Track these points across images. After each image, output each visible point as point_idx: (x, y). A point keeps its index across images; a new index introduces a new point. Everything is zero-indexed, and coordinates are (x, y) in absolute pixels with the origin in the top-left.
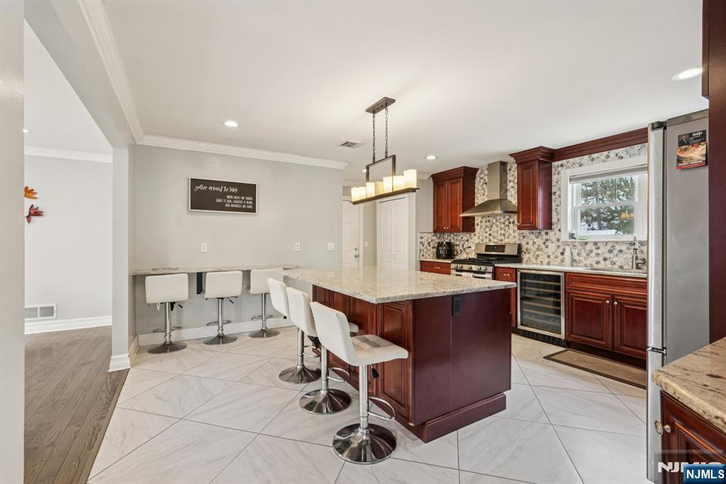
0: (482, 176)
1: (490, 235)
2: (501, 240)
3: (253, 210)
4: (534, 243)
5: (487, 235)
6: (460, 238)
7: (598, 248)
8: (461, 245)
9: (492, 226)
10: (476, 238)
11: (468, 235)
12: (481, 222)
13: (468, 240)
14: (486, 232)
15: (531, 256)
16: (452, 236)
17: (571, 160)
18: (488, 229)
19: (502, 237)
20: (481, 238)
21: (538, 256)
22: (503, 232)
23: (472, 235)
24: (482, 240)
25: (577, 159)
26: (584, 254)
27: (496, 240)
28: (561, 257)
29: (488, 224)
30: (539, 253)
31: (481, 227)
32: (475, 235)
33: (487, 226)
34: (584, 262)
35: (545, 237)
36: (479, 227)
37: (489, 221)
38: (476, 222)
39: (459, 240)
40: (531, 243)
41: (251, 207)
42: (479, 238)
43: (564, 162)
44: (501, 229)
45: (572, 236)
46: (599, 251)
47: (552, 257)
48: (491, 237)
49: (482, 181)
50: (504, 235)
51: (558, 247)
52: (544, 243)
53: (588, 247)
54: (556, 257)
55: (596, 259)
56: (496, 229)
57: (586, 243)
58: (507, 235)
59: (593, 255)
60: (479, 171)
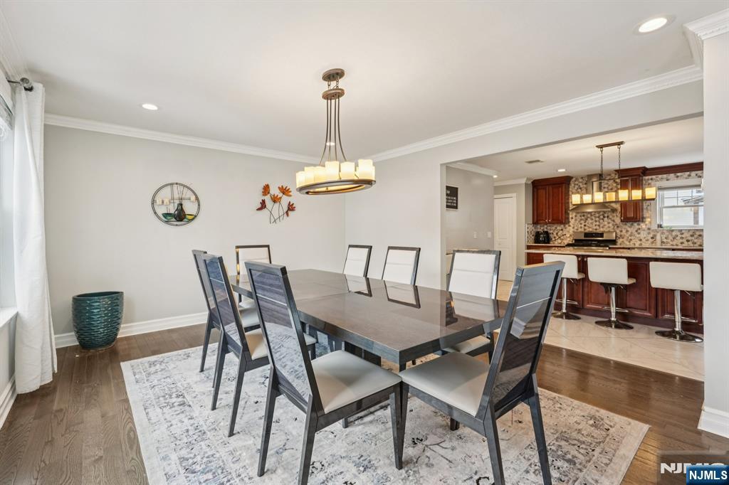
0: (577, 183)
1: (585, 226)
2: (596, 229)
3: (456, 207)
4: (627, 231)
5: (583, 226)
6: (554, 228)
7: (682, 234)
8: (555, 234)
9: (587, 219)
10: (571, 228)
11: (562, 226)
12: (576, 216)
13: (562, 230)
14: (581, 224)
15: (624, 240)
16: (546, 226)
17: (660, 176)
18: (582, 222)
19: (598, 227)
20: (576, 228)
21: (631, 240)
22: (598, 223)
23: (567, 226)
24: (577, 230)
25: (665, 176)
26: (671, 238)
27: (591, 230)
28: (651, 240)
29: (583, 218)
30: (632, 238)
31: (576, 220)
32: (570, 226)
33: (581, 220)
34: (671, 243)
35: (637, 227)
36: (573, 220)
37: (584, 216)
38: (570, 216)
39: (554, 230)
40: (624, 231)
41: (455, 205)
42: (573, 228)
43: (654, 177)
44: (596, 221)
45: (660, 226)
46: (683, 236)
47: (644, 240)
48: (586, 228)
49: (577, 187)
50: (599, 226)
51: (649, 233)
52: (637, 231)
53: (674, 233)
54: (647, 240)
55: (681, 241)
56: (591, 221)
57: (673, 231)
58: (601, 226)
59: (678, 238)
60: (574, 179)
